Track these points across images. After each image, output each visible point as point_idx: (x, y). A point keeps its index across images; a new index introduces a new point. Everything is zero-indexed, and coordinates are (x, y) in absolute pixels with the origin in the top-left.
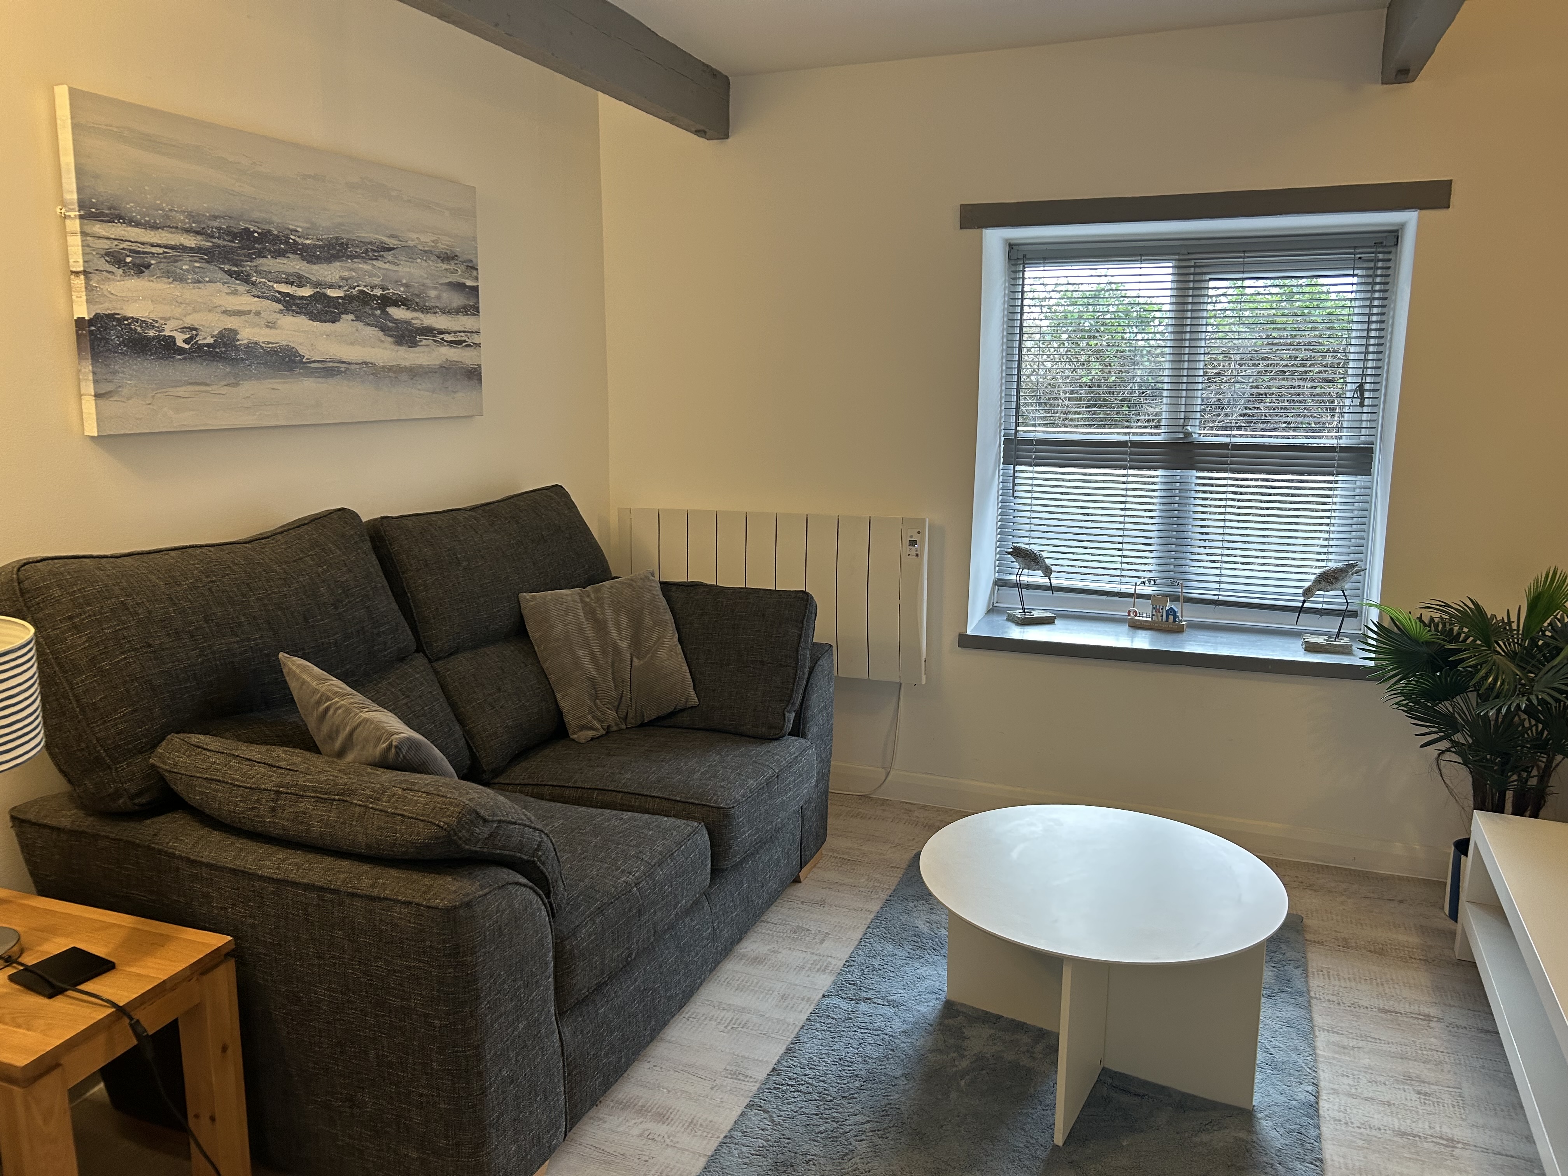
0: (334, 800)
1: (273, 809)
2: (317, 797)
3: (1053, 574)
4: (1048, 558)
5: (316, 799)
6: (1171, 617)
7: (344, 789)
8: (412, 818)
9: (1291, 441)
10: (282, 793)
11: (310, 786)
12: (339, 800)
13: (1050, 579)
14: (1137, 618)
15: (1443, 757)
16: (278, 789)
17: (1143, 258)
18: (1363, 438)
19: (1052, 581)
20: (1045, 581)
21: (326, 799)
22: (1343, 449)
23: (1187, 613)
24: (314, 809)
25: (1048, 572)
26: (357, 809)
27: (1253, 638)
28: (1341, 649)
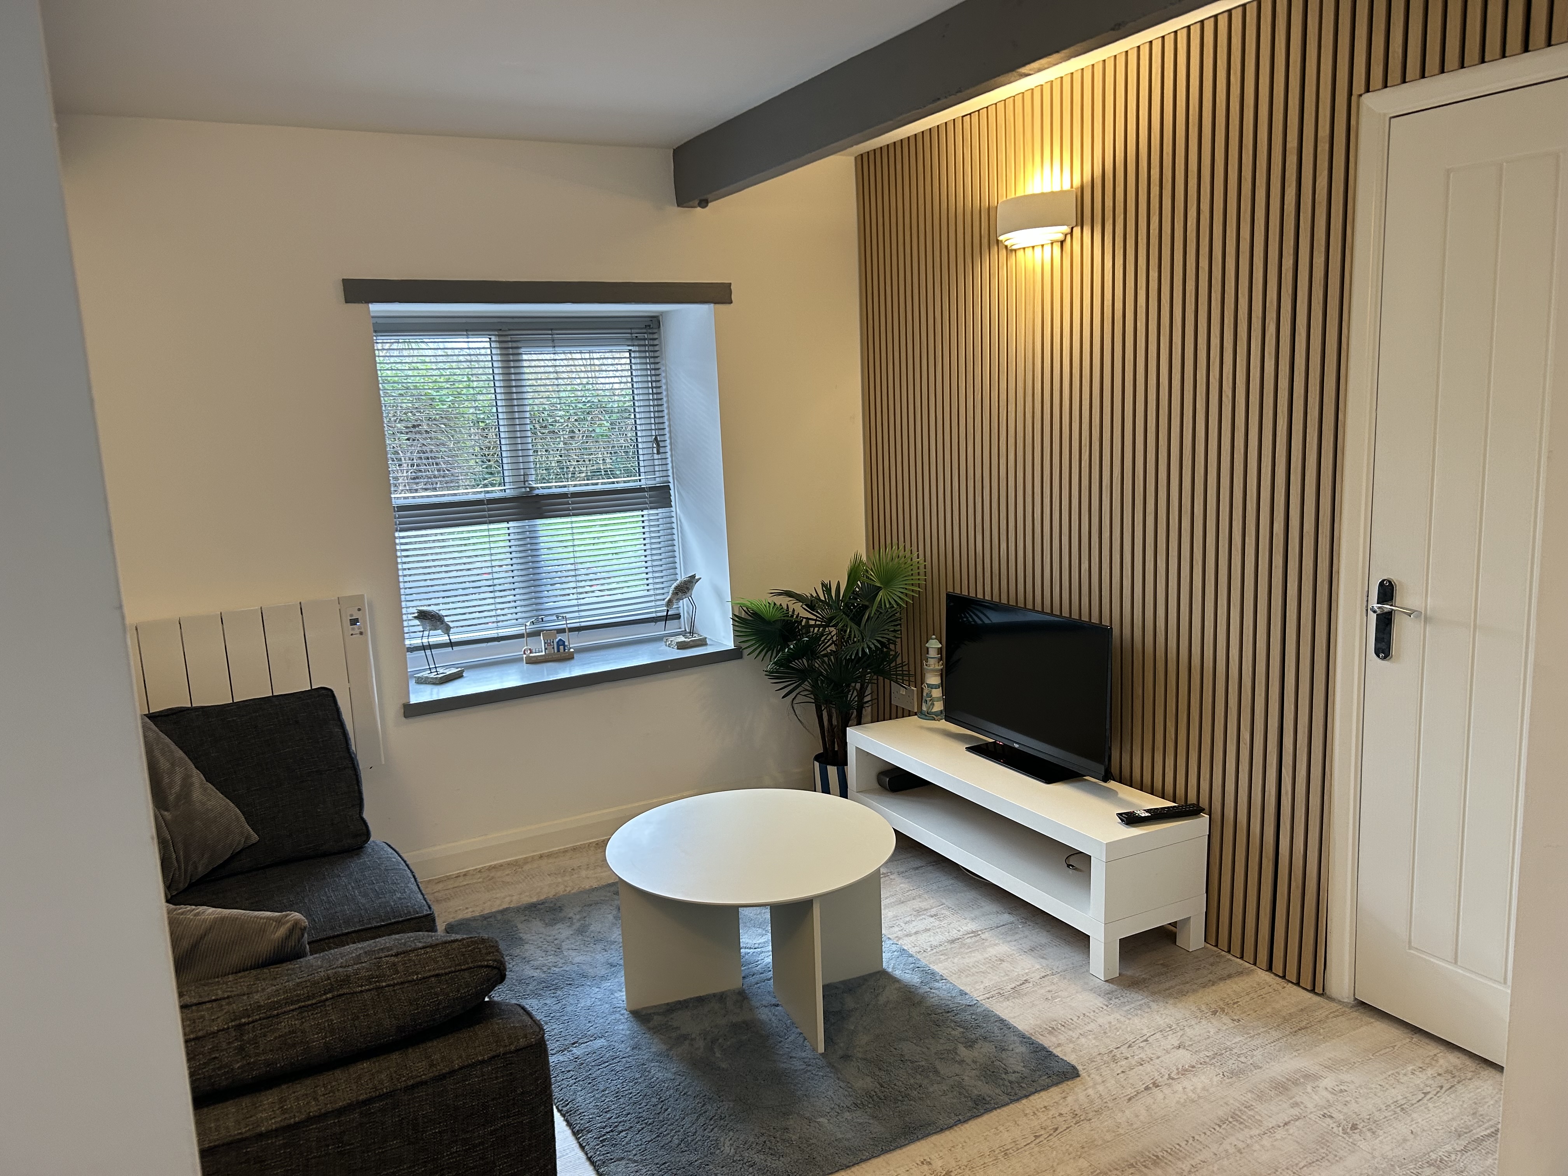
0: (327, 999)
1: (241, 1049)
2: (300, 1007)
3: (452, 631)
4: (446, 616)
5: (298, 1011)
6: (561, 648)
7: (331, 983)
8: (450, 972)
9: (615, 486)
10: (245, 1024)
11: (280, 1000)
12: (333, 998)
13: (449, 636)
14: (531, 655)
15: (795, 702)
16: (237, 1022)
17: (470, 333)
18: (658, 479)
19: (451, 637)
20: (444, 639)
21: (316, 1004)
22: (651, 489)
23: (574, 642)
24: (303, 1023)
25: (447, 629)
26: (366, 996)
27: (631, 649)
28: (700, 643)
